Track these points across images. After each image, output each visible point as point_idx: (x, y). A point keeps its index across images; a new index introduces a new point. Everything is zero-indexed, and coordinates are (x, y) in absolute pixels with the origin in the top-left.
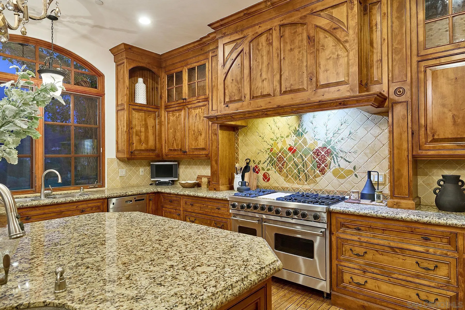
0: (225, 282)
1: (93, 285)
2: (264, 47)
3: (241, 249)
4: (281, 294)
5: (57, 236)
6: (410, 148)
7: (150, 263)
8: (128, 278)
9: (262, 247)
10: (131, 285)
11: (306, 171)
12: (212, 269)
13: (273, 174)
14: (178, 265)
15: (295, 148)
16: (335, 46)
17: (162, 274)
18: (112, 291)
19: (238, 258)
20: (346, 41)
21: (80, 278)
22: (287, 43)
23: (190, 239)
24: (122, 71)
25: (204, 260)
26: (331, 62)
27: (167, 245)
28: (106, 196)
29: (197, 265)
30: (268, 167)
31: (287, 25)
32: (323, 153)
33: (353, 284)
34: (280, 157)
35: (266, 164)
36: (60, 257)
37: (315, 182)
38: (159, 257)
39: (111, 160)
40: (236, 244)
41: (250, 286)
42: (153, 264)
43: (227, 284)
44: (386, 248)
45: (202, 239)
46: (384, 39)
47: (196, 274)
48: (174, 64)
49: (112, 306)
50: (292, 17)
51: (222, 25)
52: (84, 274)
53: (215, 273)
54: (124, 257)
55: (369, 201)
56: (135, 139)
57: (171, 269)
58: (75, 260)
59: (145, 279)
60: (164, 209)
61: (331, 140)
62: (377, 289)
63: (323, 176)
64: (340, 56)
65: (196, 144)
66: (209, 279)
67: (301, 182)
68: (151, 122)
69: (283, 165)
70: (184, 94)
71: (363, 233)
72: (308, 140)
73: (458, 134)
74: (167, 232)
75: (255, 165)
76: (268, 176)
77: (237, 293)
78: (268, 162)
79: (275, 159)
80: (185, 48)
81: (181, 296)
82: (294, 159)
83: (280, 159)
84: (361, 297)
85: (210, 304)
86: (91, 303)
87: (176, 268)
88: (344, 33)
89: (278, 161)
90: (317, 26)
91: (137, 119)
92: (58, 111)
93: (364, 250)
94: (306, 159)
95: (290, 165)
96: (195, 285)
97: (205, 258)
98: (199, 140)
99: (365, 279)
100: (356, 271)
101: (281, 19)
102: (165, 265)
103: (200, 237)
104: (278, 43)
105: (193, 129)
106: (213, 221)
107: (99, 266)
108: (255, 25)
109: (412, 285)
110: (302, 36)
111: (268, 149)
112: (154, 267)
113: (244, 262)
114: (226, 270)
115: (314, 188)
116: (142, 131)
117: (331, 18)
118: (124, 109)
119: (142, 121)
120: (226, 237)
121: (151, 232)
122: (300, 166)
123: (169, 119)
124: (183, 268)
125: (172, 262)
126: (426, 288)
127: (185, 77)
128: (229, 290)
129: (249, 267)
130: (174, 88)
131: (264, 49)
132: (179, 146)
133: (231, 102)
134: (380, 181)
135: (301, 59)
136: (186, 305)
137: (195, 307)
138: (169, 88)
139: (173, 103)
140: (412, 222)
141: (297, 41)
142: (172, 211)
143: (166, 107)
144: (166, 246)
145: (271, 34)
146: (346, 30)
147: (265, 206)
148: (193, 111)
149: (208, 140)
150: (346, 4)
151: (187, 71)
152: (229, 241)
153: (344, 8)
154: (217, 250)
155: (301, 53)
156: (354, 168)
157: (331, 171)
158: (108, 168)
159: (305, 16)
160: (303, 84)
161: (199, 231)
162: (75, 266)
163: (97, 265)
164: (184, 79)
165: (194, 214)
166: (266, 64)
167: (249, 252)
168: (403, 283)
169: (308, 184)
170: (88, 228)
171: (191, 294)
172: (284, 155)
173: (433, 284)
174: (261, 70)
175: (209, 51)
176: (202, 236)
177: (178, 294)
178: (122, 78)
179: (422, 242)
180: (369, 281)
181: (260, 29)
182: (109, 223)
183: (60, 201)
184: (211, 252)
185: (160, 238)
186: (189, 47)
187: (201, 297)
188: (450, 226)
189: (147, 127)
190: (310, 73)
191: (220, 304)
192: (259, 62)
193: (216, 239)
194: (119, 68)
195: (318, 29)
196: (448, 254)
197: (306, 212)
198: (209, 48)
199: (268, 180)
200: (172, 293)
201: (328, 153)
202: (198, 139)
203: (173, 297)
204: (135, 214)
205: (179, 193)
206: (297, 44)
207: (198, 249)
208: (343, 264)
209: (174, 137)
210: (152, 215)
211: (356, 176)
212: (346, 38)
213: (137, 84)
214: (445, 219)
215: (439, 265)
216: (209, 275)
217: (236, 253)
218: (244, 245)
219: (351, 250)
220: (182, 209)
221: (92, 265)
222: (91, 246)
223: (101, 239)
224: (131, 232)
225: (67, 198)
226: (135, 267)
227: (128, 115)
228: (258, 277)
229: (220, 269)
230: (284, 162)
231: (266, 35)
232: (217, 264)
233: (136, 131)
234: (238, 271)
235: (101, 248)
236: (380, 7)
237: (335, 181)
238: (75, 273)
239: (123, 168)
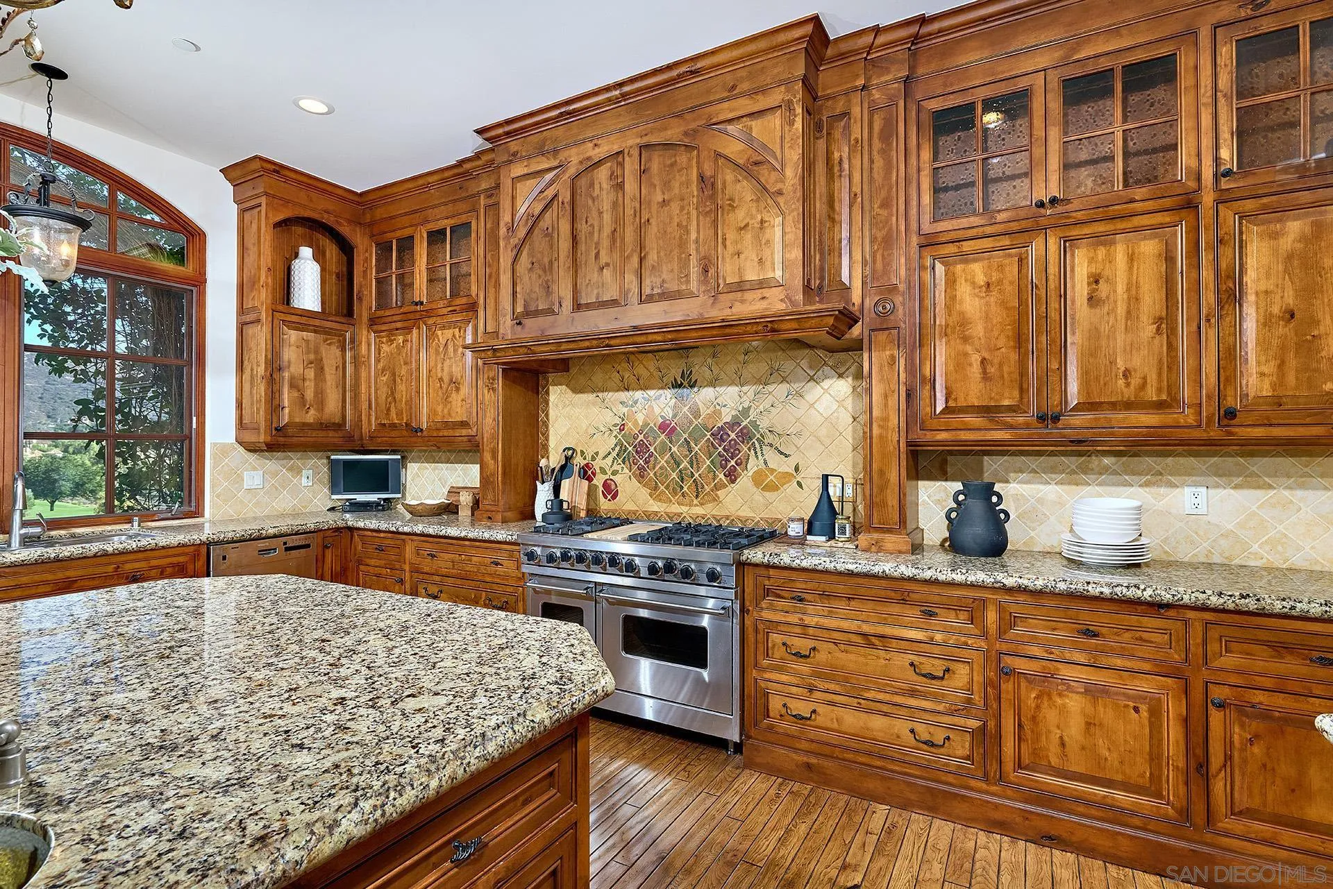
0: (468, 729)
1: (111, 762)
2: (605, 192)
3: (523, 651)
4: (635, 753)
5: (33, 641)
6: (903, 425)
7: (286, 695)
8: (214, 737)
9: (573, 645)
10: (219, 754)
11: (697, 475)
12: (442, 701)
13: (625, 481)
14: (357, 697)
15: (673, 424)
16: (758, 200)
17: (311, 721)
18: (162, 774)
19: (511, 672)
20: (780, 193)
21: (74, 747)
22: (655, 186)
23: (403, 634)
24: (255, 226)
25: (427, 682)
26: (748, 236)
27: (342, 650)
28: (204, 538)
29: (405, 694)
30: (615, 467)
31: (657, 148)
32: (733, 436)
33: (788, 717)
34: (641, 444)
35: (610, 458)
36: (28, 694)
37: (715, 499)
38: (314, 680)
39: (223, 450)
40: (515, 640)
41: (530, 735)
42: (293, 698)
43: (472, 733)
44: (855, 638)
45: (433, 632)
46: (856, 195)
47: (398, 717)
48: (391, 218)
49: (153, 810)
50: (666, 129)
51: (508, 134)
52: (91, 735)
53: (447, 710)
54: (218, 687)
55: (823, 538)
56: (286, 397)
57: (339, 707)
58: (75, 701)
59: (261, 735)
60: (362, 567)
61: (749, 407)
62: (835, 726)
63: (732, 485)
64: (766, 225)
65: (446, 411)
66: (429, 725)
67: (687, 500)
68: (331, 355)
69: (647, 463)
70: (416, 293)
71: (810, 609)
72: (701, 405)
73: (991, 399)
74: (347, 621)
75: (586, 462)
76: (613, 487)
77: (496, 754)
78: (614, 454)
79: (630, 449)
80: (421, 182)
81: (349, 770)
82: (670, 449)
83: (641, 449)
84: (804, 745)
85: (421, 784)
86: (93, 808)
87: (351, 704)
88: (774, 175)
89: (637, 452)
90: (719, 155)
91: (293, 348)
92: (71, 318)
93: (811, 644)
94: (697, 449)
95: (663, 462)
96: (391, 741)
97: (431, 677)
98: (454, 403)
99: (812, 706)
100: (794, 690)
101: (644, 133)
102: (323, 700)
103: (428, 629)
104: (636, 186)
105: (439, 375)
106: (484, 594)
107: (141, 711)
108: (584, 142)
109: (903, 712)
110: (687, 175)
111: (615, 425)
112: (294, 704)
113: (523, 679)
114: (476, 701)
115: (714, 512)
116: (308, 377)
117: (749, 140)
118: (258, 321)
119: (308, 353)
120: (492, 626)
121: (305, 622)
122: (685, 464)
123: (379, 351)
124: (370, 703)
125: (344, 690)
126: (927, 716)
127: (421, 251)
128: (475, 747)
129: (534, 692)
130: (394, 276)
131: (605, 197)
132: (404, 416)
133: (528, 313)
134: (846, 495)
135: (684, 223)
136: (356, 790)
137: (380, 794)
138: (382, 275)
139: (387, 313)
140: (903, 579)
141: (677, 185)
142: (384, 571)
143: (373, 322)
144: (336, 654)
145: (622, 165)
146: (778, 167)
147: (621, 557)
148: (439, 333)
149: (475, 403)
150: (779, 111)
151: (425, 235)
152: (499, 634)
153: (775, 120)
154: (465, 656)
155: (685, 211)
156: (797, 469)
157: (750, 474)
158: (214, 468)
159: (695, 131)
160: (688, 282)
161: (429, 615)
162: (67, 716)
163: (134, 709)
164: (417, 257)
165: (437, 578)
166: (609, 231)
167: (541, 657)
168: (885, 708)
169: (702, 504)
170: (133, 618)
171: (377, 763)
172: (650, 439)
173: (941, 708)
174: (597, 244)
175: (479, 193)
176: (435, 626)
177: (343, 765)
178: (254, 244)
179: (922, 622)
180: (821, 709)
181: (597, 150)
182: (195, 604)
183: (67, 554)
184: (448, 663)
185: (327, 636)
186: (430, 179)
187: (399, 770)
188: (972, 586)
189: (322, 368)
190: (705, 258)
191: (450, 781)
192: (592, 225)
193: (469, 631)
194: (247, 215)
195: (721, 161)
196: (970, 642)
197: (718, 569)
198: (480, 186)
199: (614, 497)
200: (328, 764)
201: (745, 435)
202: (450, 399)
203: (326, 775)
204: (273, 581)
205: (400, 530)
206: (677, 191)
207: (417, 657)
208: (767, 676)
209: (392, 393)
210: (316, 581)
211: (799, 484)
212: (779, 186)
213: (297, 261)
214: (964, 571)
215: (952, 666)
216: (432, 716)
217: (510, 662)
218: (534, 643)
219: (784, 644)
220: (407, 567)
221: (119, 711)
222: (130, 663)
223: (163, 646)
224: (251, 624)
225: (87, 546)
226: (241, 709)
227: (269, 337)
228: (551, 713)
229: (461, 700)
230: (650, 456)
231: (609, 164)
232: (458, 689)
233: (292, 378)
234: (507, 702)
235: (157, 665)
236: (847, 127)
237: (759, 496)
238: (63, 735)
239: (254, 469)
